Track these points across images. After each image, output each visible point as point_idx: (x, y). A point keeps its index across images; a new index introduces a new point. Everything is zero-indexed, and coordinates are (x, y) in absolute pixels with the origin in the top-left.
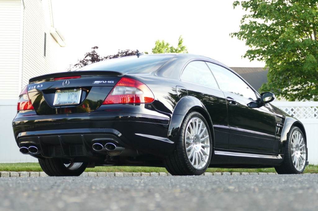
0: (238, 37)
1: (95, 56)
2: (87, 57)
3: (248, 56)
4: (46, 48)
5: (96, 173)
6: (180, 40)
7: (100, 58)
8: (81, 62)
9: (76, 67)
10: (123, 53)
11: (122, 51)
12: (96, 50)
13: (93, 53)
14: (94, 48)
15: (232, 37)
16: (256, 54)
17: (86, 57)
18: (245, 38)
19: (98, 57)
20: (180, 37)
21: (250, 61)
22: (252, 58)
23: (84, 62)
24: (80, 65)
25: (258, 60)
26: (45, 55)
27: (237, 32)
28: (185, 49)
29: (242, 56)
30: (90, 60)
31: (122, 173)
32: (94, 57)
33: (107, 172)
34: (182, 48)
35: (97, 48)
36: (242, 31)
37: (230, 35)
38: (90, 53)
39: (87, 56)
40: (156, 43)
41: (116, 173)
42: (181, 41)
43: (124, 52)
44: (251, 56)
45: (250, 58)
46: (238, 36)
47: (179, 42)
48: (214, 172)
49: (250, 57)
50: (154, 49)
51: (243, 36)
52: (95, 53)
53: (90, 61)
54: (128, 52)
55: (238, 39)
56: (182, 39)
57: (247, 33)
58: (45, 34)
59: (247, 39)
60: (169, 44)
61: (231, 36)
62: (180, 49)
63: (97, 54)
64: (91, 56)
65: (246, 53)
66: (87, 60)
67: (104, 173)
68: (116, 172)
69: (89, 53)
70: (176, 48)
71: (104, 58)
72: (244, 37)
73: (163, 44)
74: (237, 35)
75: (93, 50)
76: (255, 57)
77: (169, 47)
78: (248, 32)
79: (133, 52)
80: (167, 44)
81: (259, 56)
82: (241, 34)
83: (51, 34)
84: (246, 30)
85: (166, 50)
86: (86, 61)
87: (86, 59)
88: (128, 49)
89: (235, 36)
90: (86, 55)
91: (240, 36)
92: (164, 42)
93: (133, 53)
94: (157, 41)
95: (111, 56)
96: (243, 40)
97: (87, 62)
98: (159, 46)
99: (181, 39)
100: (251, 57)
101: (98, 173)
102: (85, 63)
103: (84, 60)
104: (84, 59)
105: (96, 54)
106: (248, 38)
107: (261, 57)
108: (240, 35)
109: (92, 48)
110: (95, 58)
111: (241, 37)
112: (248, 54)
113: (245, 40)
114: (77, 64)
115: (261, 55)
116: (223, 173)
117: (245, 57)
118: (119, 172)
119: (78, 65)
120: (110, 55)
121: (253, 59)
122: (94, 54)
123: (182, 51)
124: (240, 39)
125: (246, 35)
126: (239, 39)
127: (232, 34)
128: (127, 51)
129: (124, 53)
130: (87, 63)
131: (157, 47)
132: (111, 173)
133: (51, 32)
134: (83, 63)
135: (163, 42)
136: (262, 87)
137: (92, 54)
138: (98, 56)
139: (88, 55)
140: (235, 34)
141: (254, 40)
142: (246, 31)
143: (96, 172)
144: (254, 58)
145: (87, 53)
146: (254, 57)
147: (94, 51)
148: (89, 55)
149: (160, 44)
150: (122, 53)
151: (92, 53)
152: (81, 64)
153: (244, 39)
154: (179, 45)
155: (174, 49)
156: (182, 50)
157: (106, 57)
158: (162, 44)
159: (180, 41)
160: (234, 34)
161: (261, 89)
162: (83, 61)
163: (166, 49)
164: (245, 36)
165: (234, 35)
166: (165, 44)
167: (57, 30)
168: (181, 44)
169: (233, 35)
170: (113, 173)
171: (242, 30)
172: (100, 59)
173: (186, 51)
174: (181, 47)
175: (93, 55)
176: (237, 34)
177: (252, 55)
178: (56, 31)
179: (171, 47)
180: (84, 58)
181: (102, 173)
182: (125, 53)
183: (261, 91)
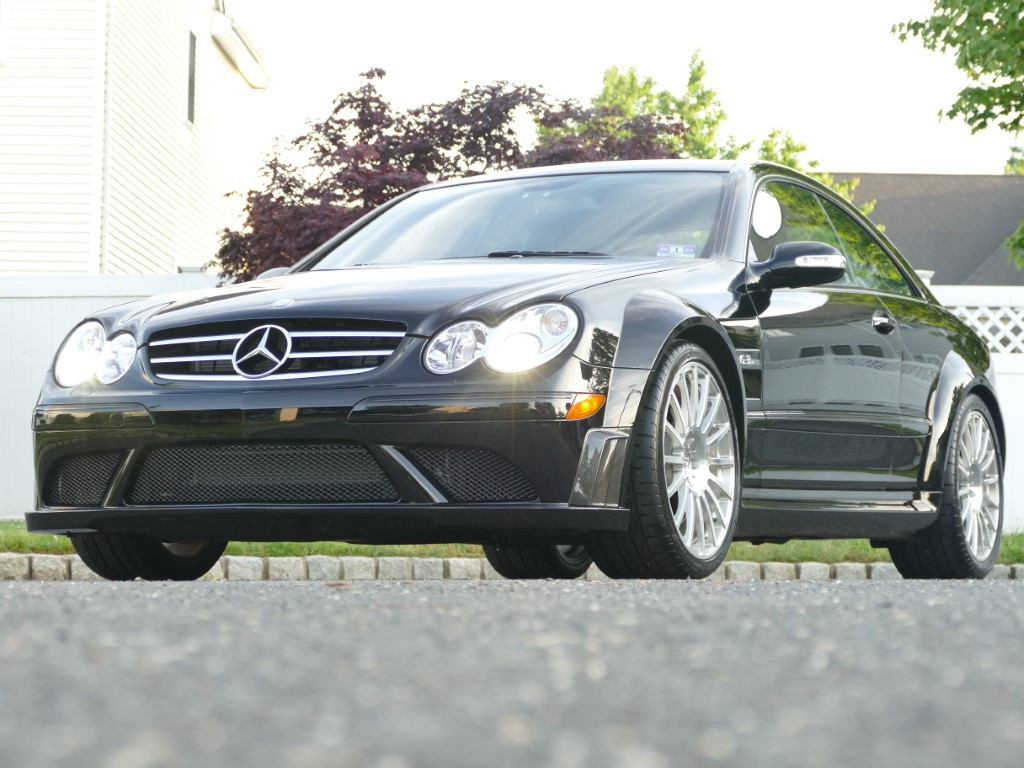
0: (926, 41)
1: (373, 105)
2: (341, 110)
3: (966, 112)
4: (196, 92)
5: (371, 559)
6: (695, 67)
7: (394, 112)
8: (318, 128)
9: (301, 147)
10: (482, 95)
11: (478, 86)
12: (375, 81)
13: (364, 92)
14: (370, 75)
15: (903, 37)
16: (996, 104)
17: (336, 111)
18: (954, 45)
19: (383, 110)
20: (696, 56)
21: (974, 131)
22: (982, 120)
23: (331, 131)
24: (317, 139)
25: (1003, 126)
26: (191, 117)
27: (922, 21)
28: (715, 99)
29: (940, 113)
30: (354, 120)
31: (476, 560)
32: (369, 108)
33: (416, 559)
34: (703, 98)
35: (381, 73)
36: (943, 15)
37: (893, 30)
38: (354, 94)
39: (342, 106)
40: (605, 79)
41: (452, 560)
42: (699, 69)
43: (485, 88)
44: (976, 112)
45: (971, 121)
46: (925, 34)
47: (693, 73)
48: (837, 561)
49: (971, 115)
50: (599, 100)
51: (944, 34)
52: (373, 95)
53: (352, 126)
54: (500, 88)
55: (925, 46)
56: (702, 64)
57: (960, 21)
58: (193, 39)
59: (958, 46)
60: (653, 80)
61: (898, 34)
62: (693, 101)
63: (381, 99)
64: (358, 106)
65: (955, 99)
66: (341, 122)
67: (405, 559)
68: (453, 556)
69: (349, 94)
70: (679, 98)
71: (406, 114)
72: (948, 39)
73: (633, 79)
74: (921, 30)
75: (365, 81)
76: (993, 116)
77: (655, 91)
78: (964, 16)
79: (519, 89)
80: (649, 83)
81: (1005, 112)
82: (938, 26)
83: (215, 40)
84: (957, 11)
85: (644, 103)
86: (336, 126)
87: (337, 117)
88: (500, 80)
89: (916, 33)
90: (338, 103)
91: (934, 37)
92: (635, 74)
93: (519, 95)
94: (610, 68)
95: (433, 105)
96: (943, 49)
97: (340, 130)
98: (617, 87)
99: (698, 62)
100: (977, 117)
101: (380, 558)
102: (335, 134)
103: (331, 123)
104: (331, 118)
105: (377, 100)
106: (964, 43)
107: (1013, 115)
108: (932, 33)
109: (362, 74)
110: (372, 115)
111: (935, 41)
112: (964, 106)
113: (953, 52)
114: (303, 138)
115: (1013, 109)
116: (872, 565)
117: (952, 114)
118: (465, 556)
119: (307, 141)
120: (429, 104)
121: (983, 125)
122: (371, 99)
123: (702, 107)
124: (933, 47)
125: (957, 29)
126: (929, 47)
127: (901, 25)
128: (495, 85)
129: (485, 92)
130: (343, 132)
131: (611, 91)
132: (433, 559)
133: (215, 33)
134: (326, 133)
135: (632, 74)
136: (1018, 231)
137: (362, 100)
138: (383, 107)
139: (348, 101)
140: (916, 27)
141: (992, 49)
142: (959, 15)
143: (372, 556)
144: (989, 120)
145: (342, 95)
146: (988, 114)
147: (370, 86)
148: (351, 100)
149: (621, 82)
150: (476, 92)
151: (361, 96)
152: (321, 136)
153: (949, 46)
154: (692, 87)
155: (674, 101)
156: (703, 104)
157: (413, 109)
158: (628, 80)
159: (696, 70)
160: (910, 27)
161: (1013, 240)
162: (327, 124)
163: (644, 99)
164: (955, 35)
165: (912, 31)
166: (640, 83)
167: (235, 25)
168: (697, 83)
169: (904, 30)
170: (440, 560)
171: (940, 12)
172: (394, 116)
173: (718, 109)
174: (700, 92)
175: (365, 102)
176: (923, 25)
177: (982, 108)
178: (234, 29)
179: (663, 95)
180: (331, 114)
181: (397, 558)
182: (488, 93)
183: (1014, 246)
